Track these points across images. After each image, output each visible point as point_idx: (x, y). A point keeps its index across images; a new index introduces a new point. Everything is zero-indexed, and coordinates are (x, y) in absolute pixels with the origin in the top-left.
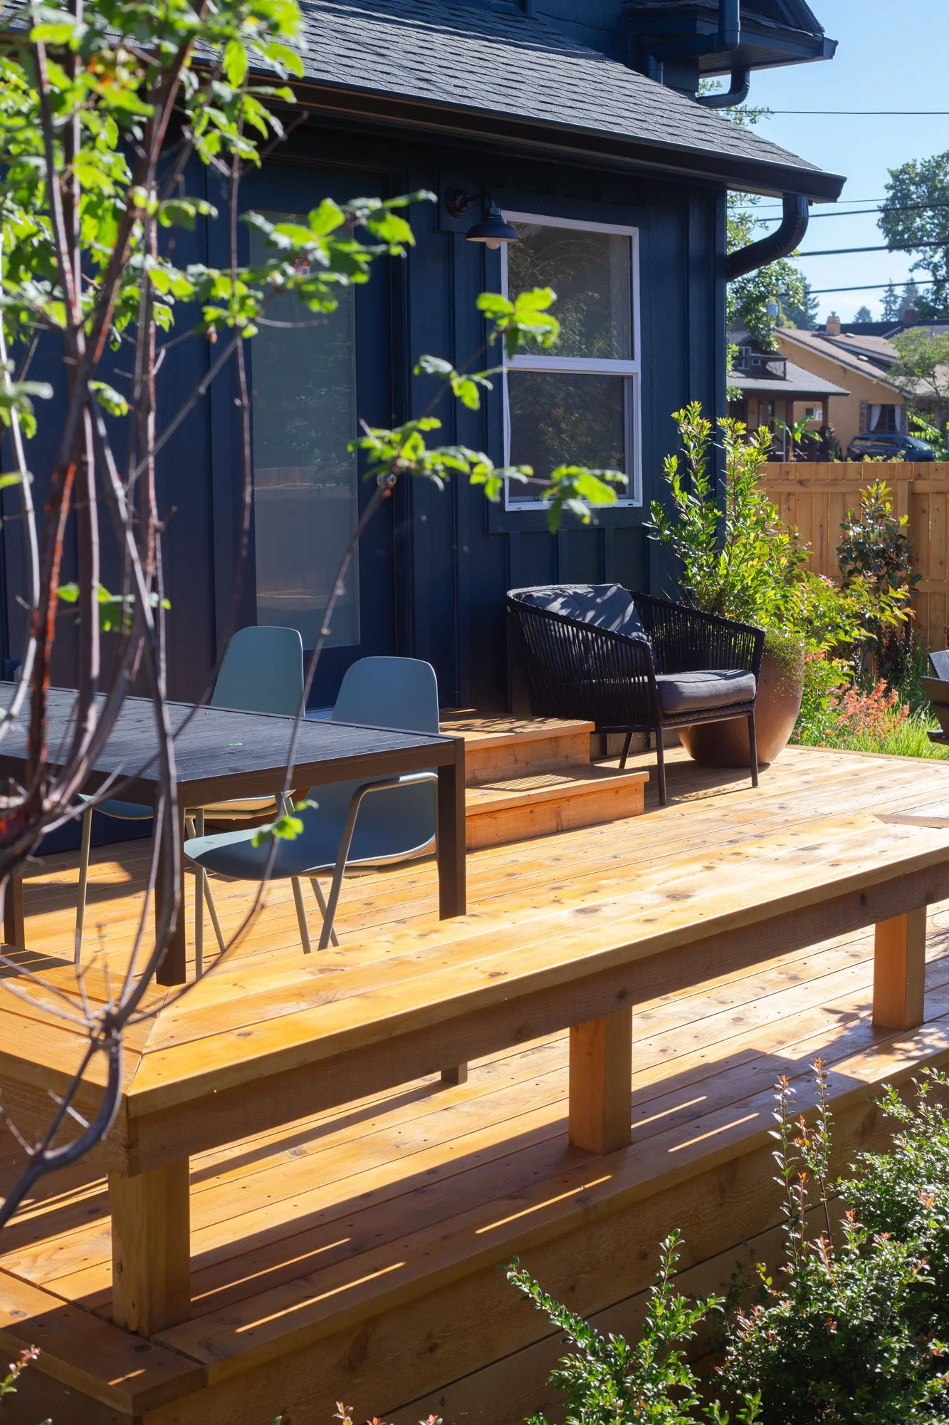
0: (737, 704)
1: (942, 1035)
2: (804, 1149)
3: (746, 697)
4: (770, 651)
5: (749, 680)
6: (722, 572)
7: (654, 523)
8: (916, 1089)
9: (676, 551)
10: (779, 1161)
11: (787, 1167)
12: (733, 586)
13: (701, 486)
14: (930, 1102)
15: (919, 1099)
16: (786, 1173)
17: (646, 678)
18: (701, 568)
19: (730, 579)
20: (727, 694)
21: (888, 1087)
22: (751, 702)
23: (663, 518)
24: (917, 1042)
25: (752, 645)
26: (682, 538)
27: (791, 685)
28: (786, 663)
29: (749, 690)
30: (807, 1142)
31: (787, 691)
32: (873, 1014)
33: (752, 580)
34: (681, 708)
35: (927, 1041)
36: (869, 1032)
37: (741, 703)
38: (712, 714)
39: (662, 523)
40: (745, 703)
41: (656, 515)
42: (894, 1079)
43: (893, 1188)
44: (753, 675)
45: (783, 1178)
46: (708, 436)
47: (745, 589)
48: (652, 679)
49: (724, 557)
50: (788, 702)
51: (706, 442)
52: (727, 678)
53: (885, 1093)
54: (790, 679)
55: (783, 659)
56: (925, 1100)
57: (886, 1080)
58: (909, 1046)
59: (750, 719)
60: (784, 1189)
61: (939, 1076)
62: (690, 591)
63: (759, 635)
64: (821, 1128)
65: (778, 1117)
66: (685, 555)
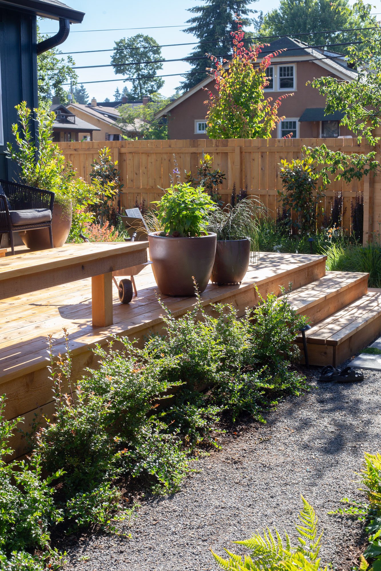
0: (44, 222)
1: (120, 328)
2: (61, 366)
3: (48, 220)
4: (57, 202)
5: (48, 212)
6: (37, 170)
7: (8, 151)
8: (108, 344)
9: (18, 163)
10: (50, 370)
11: (53, 372)
12: (42, 176)
13: (27, 136)
14: (114, 349)
15: (109, 348)
16: (53, 375)
17: (5, 212)
18: (28, 169)
19: (41, 174)
20: (39, 218)
21: (97, 344)
22: (50, 222)
23: (12, 149)
24: (109, 331)
25: (49, 199)
26: (20, 157)
27: (67, 215)
28: (64, 207)
29: (49, 216)
30: (62, 363)
31: (65, 218)
32: (93, 323)
33: (50, 173)
34: (20, 223)
35: (114, 331)
36: (92, 328)
37: (46, 222)
38: (33, 226)
39: (12, 151)
40: (47, 222)
41: (9, 148)
42: (99, 342)
43: (99, 382)
44: (50, 211)
45: (52, 377)
46: (30, 115)
47: (47, 177)
48: (7, 212)
49: (38, 165)
50: (66, 223)
51: (29, 117)
52: (39, 211)
53: (96, 346)
54: (66, 213)
55: (63, 205)
56: (112, 348)
57: (96, 342)
58: (106, 332)
59: (50, 229)
60: (53, 381)
61: (117, 337)
62: (24, 179)
63: (52, 194)
64: (67, 357)
65: (49, 352)
66: (22, 164)
